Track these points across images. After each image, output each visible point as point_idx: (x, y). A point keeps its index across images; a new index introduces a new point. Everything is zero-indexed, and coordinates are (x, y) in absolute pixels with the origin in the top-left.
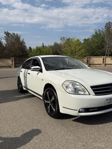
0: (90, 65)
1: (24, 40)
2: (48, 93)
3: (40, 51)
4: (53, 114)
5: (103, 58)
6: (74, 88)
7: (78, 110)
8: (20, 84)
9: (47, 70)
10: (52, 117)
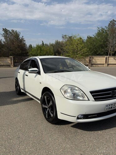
0: (92, 64)
1: (24, 38)
2: (46, 97)
3: (41, 50)
4: (51, 120)
5: (106, 58)
6: (72, 93)
7: (77, 117)
8: (18, 86)
9: (45, 73)
10: (50, 123)
